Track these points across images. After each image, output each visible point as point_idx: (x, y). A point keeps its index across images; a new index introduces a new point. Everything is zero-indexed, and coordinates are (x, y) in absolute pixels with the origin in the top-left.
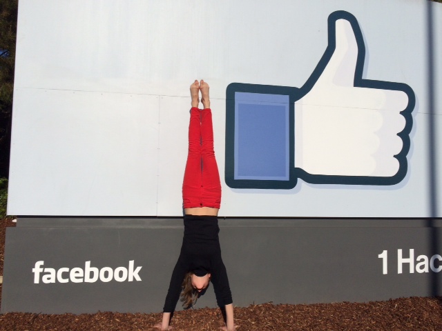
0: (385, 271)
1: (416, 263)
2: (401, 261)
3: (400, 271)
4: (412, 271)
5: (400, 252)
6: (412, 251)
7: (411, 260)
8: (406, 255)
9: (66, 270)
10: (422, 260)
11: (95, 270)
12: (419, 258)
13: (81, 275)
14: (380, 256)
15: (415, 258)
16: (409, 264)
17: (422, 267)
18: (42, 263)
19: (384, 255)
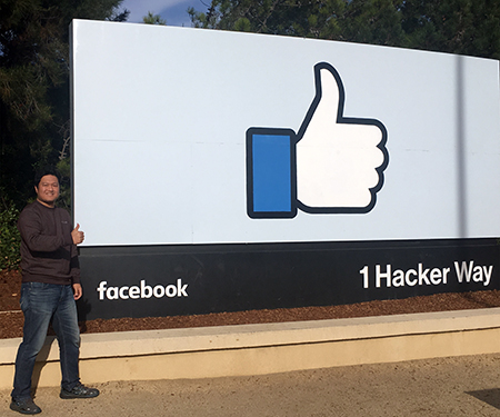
0: (366, 286)
1: (392, 277)
2: (379, 276)
3: (378, 285)
4: (389, 284)
5: (378, 267)
6: (389, 267)
7: (388, 275)
8: (383, 271)
9: (127, 288)
10: (399, 275)
11: (149, 288)
12: (395, 274)
13: (138, 292)
14: (361, 272)
15: (392, 273)
16: (386, 278)
17: (398, 281)
18: (105, 283)
19: (365, 271)
